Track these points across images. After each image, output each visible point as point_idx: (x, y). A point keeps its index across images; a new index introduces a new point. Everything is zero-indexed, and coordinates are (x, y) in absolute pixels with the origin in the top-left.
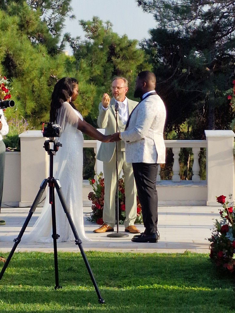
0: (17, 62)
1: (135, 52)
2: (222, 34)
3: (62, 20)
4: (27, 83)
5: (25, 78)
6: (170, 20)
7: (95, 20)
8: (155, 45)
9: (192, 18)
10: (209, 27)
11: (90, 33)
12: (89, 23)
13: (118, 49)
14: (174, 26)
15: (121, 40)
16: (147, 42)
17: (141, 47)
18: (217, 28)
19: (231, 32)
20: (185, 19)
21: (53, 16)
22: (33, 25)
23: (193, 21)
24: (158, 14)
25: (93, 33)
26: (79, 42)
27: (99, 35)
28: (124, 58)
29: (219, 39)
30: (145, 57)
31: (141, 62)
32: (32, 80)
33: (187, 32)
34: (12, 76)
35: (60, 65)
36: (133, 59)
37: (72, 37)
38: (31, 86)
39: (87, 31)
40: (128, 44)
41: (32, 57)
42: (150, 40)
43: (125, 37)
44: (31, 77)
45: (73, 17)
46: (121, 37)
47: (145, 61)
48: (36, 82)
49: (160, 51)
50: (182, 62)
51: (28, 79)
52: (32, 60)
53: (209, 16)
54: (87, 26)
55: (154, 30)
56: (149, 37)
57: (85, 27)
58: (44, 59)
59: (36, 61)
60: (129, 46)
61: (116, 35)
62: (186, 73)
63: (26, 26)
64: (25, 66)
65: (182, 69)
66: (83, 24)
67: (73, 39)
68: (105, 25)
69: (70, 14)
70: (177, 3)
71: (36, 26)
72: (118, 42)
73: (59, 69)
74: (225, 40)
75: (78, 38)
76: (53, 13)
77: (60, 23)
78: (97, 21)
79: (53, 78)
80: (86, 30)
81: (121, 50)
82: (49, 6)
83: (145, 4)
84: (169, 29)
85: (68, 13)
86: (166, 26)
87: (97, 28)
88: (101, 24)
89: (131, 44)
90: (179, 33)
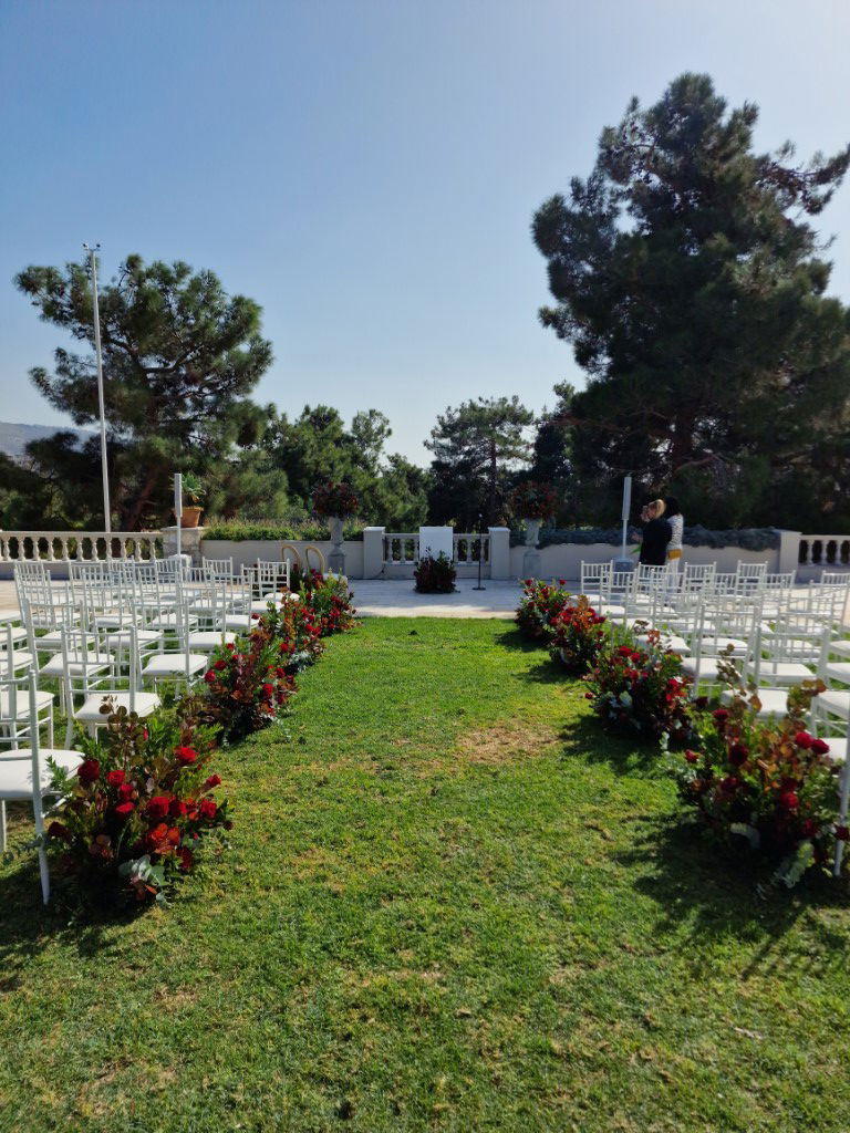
1: (422, 476)
2: (476, 465)
3: (377, 455)
6: (444, 456)
7: (397, 455)
8: (435, 471)
10: (468, 460)
11: (394, 464)
12: (393, 457)
13: (412, 474)
14: (446, 459)
15: (413, 468)
16: (429, 469)
18: (473, 460)
20: (454, 455)
23: (458, 456)
24: (437, 452)
25: (396, 463)
26: (387, 469)
27: (400, 465)
29: (474, 468)
30: (428, 479)
33: (455, 463)
36: (421, 480)
37: (382, 466)
39: (392, 463)
40: (418, 471)
42: (431, 468)
43: (416, 466)
45: (384, 453)
46: (413, 466)
49: (437, 475)
50: (451, 482)
53: (468, 453)
54: (392, 459)
55: (434, 462)
56: (431, 466)
57: (390, 460)
61: (410, 465)
66: (389, 457)
68: (403, 459)
69: (382, 451)
71: (361, 458)
72: (411, 470)
74: (477, 468)
75: (386, 467)
77: (376, 457)
81: (414, 474)
82: (369, 446)
83: (428, 446)
84: (443, 461)
86: (441, 460)
87: (398, 460)
88: (401, 458)
89: (420, 470)
90: (449, 463)
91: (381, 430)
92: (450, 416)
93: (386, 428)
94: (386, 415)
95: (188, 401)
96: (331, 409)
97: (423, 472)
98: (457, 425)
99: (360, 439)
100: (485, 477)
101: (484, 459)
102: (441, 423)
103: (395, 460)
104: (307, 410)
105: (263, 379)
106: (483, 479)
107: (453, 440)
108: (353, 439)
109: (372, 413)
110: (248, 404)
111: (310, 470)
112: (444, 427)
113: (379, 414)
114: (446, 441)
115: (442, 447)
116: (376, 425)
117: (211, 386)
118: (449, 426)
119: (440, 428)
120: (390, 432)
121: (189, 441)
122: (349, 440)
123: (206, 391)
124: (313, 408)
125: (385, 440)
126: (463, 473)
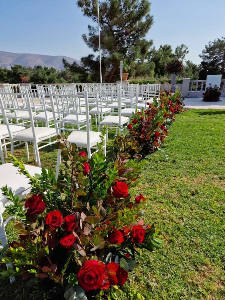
6: (206, 59)
7: (189, 61)
10: (214, 61)
12: (187, 62)
14: (207, 61)
18: (216, 61)
20: (209, 59)
24: (203, 58)
29: (216, 63)
33: (209, 62)
43: (195, 64)
49: (202, 67)
53: (215, 58)
56: (201, 63)
66: (186, 62)
69: (184, 59)
83: (201, 56)
84: (205, 61)
89: (196, 66)
90: (207, 62)
91: (185, 52)
92: (210, 45)
93: (187, 51)
94: (187, 46)
95: (125, 41)
96: (169, 45)
97: (197, 66)
98: (212, 48)
99: (177, 55)
100: (220, 66)
101: (220, 60)
102: (206, 48)
103: (188, 63)
104: (161, 47)
105: (149, 31)
106: (219, 67)
107: (210, 54)
108: (175, 55)
109: (182, 46)
110: (144, 40)
111: (161, 66)
112: (207, 49)
113: (185, 46)
114: (208, 54)
115: (206, 56)
116: (183, 50)
117: (132, 35)
118: (209, 49)
119: (205, 50)
120: (188, 52)
121: (125, 54)
122: (174, 56)
123: (131, 37)
124: (163, 46)
125: (186, 55)
126: (212, 66)
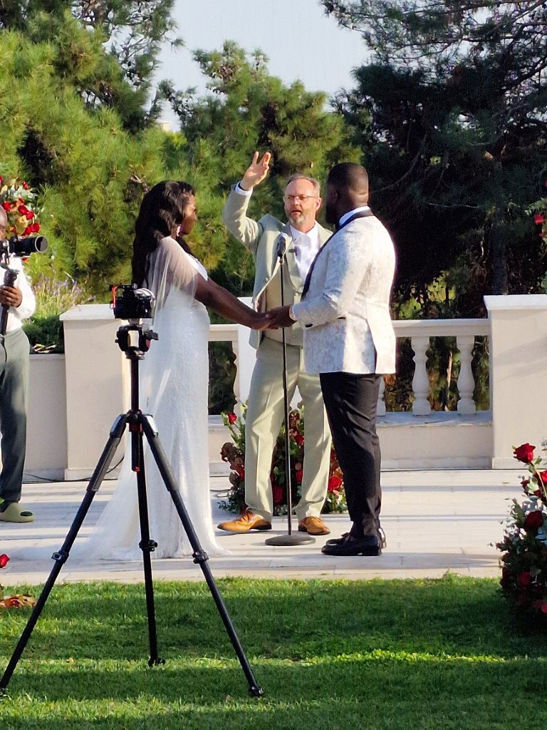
0: (54, 150)
1: (322, 120)
2: (520, 74)
3: (152, 51)
4: (77, 196)
5: (73, 186)
6: (400, 45)
7: (228, 48)
8: (368, 104)
9: (450, 39)
10: (489, 60)
11: (219, 80)
12: (215, 57)
13: (282, 114)
14: (409, 59)
15: (287, 94)
16: (348, 96)
17: (334, 109)
18: (508, 61)
19: (539, 70)
20: (435, 42)
21: (133, 42)
22: (87, 62)
23: (454, 46)
24: (372, 31)
25: (225, 78)
26: (193, 101)
27: (239, 83)
28: (298, 134)
29: (512, 85)
30: (344, 131)
31: (335, 144)
32: (87, 190)
33: (440, 72)
34: (42, 181)
35: (151, 153)
36: (316, 137)
37: (176, 88)
38: (85, 204)
39: (211, 75)
40: (304, 103)
41: (88, 137)
42: (355, 92)
43: (298, 87)
44: (87, 182)
45: (178, 42)
46: (289, 87)
47: (346, 141)
48: (96, 194)
49: (377, 117)
50: (429, 140)
51: (78, 189)
52: (86, 143)
53: (488, 34)
54: (210, 63)
55: (364, 68)
56: (353, 84)
57: (205, 66)
58: (114, 141)
59: (96, 147)
60: (307, 107)
61: (278, 82)
62: (440, 167)
63: (71, 66)
64: (72, 158)
65: (429, 156)
66: (202, 58)
67: (179, 94)
68: (251, 60)
69: (170, 35)
70: (415, 6)
71: (94, 65)
72: (281, 99)
73: (149, 163)
74: (526, 88)
75: (191, 91)
76: (133, 36)
77: (148, 57)
78: (233, 51)
79: (136, 184)
80: (209, 72)
81: (290, 116)
82: (123, 20)
83: (343, 9)
84: (397, 65)
85: (168, 34)
86: (391, 60)
87: (233, 67)
88: (242, 57)
89: (312, 101)
90: (420, 74)
126: (470, 109)
